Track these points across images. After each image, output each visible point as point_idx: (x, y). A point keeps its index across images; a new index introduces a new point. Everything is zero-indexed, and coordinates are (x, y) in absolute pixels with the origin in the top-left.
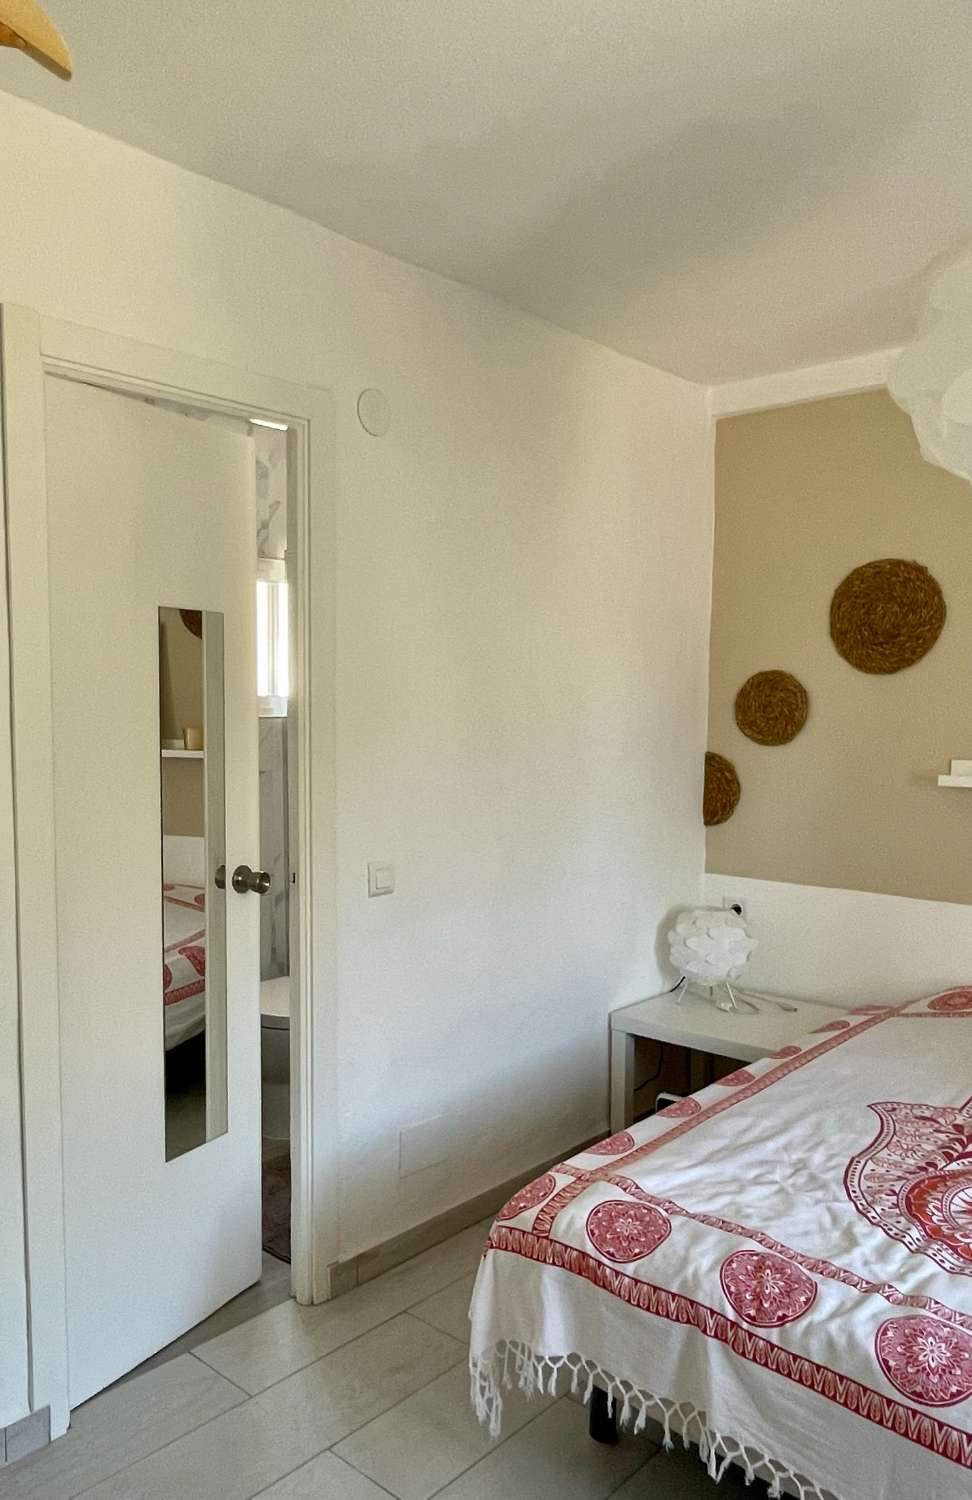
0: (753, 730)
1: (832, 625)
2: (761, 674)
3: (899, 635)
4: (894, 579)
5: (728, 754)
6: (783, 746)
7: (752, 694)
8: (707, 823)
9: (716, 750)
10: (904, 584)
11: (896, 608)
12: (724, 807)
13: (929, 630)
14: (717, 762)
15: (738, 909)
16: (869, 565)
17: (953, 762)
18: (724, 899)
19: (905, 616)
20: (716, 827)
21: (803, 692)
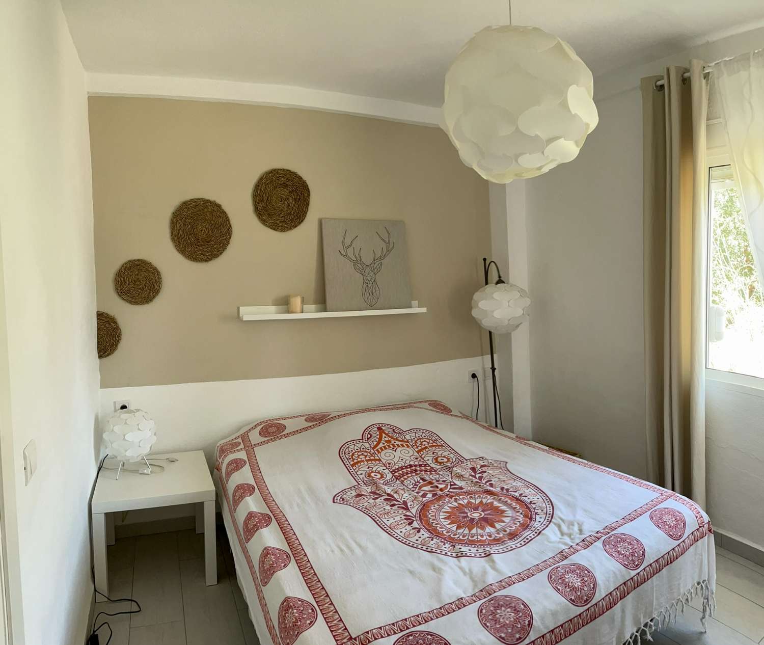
0: (128, 296)
1: (172, 234)
2: (130, 261)
3: (210, 241)
4: (206, 210)
5: (111, 312)
6: (147, 305)
7: (126, 274)
8: (100, 357)
9: (102, 310)
10: (211, 213)
11: (208, 226)
12: (113, 345)
13: (225, 239)
14: (105, 317)
15: (124, 407)
16: (191, 200)
17: (240, 307)
18: (115, 402)
19: (213, 231)
20: (108, 358)
21: (158, 273)
